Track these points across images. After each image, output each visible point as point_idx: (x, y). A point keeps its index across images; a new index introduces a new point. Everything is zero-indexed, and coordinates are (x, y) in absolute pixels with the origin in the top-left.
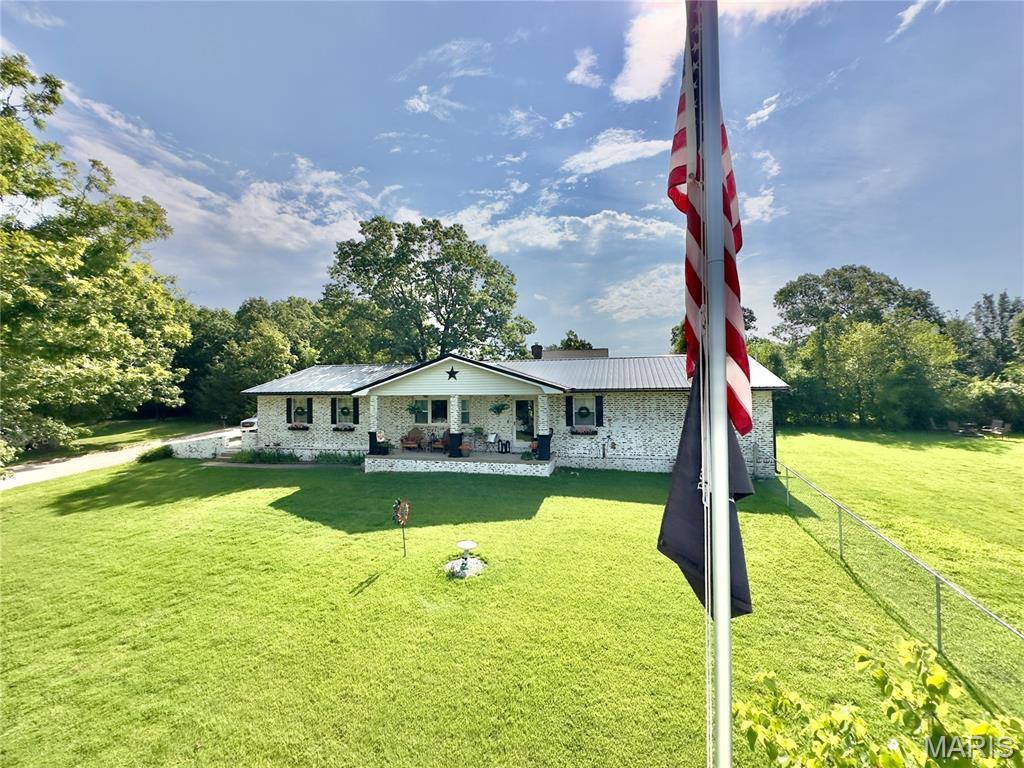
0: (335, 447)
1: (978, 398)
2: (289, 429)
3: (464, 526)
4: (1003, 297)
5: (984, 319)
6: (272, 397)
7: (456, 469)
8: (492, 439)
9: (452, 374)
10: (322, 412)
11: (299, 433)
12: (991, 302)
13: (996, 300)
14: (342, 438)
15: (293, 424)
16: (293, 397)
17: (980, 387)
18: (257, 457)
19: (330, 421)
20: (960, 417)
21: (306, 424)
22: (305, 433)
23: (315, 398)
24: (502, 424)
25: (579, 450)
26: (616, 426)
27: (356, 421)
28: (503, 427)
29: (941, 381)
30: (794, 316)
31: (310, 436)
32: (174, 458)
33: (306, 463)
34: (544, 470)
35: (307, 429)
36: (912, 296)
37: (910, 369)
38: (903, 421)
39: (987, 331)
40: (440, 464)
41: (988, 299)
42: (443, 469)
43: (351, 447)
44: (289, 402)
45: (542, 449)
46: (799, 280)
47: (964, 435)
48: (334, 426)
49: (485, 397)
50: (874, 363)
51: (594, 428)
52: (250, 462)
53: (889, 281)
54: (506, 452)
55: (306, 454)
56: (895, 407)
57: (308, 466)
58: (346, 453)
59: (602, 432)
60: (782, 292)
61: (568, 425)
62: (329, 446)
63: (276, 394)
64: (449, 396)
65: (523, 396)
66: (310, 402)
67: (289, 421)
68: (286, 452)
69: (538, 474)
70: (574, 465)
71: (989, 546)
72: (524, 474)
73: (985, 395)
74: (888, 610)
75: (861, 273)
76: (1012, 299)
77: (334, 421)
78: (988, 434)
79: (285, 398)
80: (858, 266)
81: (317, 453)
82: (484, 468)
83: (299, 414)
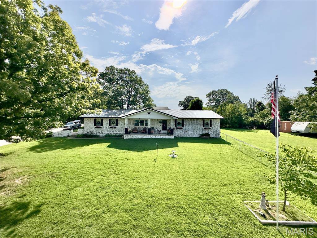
0: (110, 132)
1: (251, 121)
2: (95, 127)
3: (164, 149)
4: (254, 99)
5: (250, 104)
6: (89, 118)
7: (150, 137)
8: (157, 130)
9: (149, 113)
10: (106, 123)
11: (98, 129)
12: (252, 100)
13: (253, 100)
14: (112, 130)
15: (96, 126)
16: (96, 118)
17: (251, 119)
18: (85, 136)
19: (108, 125)
20: (248, 125)
21: (101, 126)
22: (100, 129)
23: (103, 119)
24: (159, 126)
25: (178, 133)
26: (187, 127)
27: (117, 125)
28: (159, 127)
29: (244, 117)
30: (210, 100)
31: (102, 129)
32: (52, 137)
33: (101, 137)
34: (172, 137)
35: (101, 127)
36: (236, 97)
37: (240, 115)
38: (238, 126)
39: (251, 106)
40: (146, 136)
41: (251, 99)
42: (147, 137)
43: (115, 133)
44: (95, 120)
45: (171, 132)
46: (212, 91)
47: (249, 129)
48: (110, 127)
49: (154, 119)
50: (233, 113)
51: (182, 127)
52: (83, 137)
53: (231, 93)
54: (160, 133)
55: (101, 135)
56: (236, 123)
57: (102, 138)
58: (114, 134)
59: (184, 128)
60: (208, 94)
61: (175, 126)
62: (108, 132)
63: (90, 117)
64: (148, 119)
65: (164, 119)
66: (102, 120)
67: (95, 125)
68: (94, 134)
69: (171, 138)
70: (177, 136)
71: (261, 148)
72: (168, 138)
73: (252, 120)
74: (251, 157)
75: (226, 91)
76: (255, 100)
77: (110, 125)
78: (253, 129)
79: (93, 118)
80: (225, 89)
81: (105, 134)
82: (158, 137)
83: (98, 123)
